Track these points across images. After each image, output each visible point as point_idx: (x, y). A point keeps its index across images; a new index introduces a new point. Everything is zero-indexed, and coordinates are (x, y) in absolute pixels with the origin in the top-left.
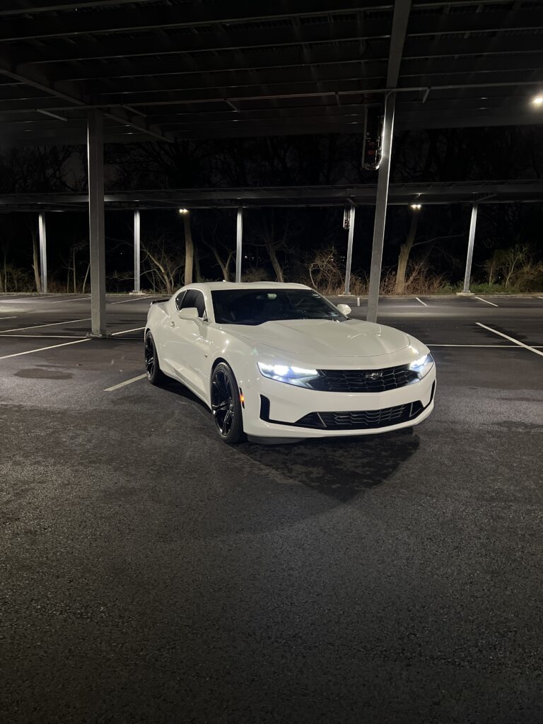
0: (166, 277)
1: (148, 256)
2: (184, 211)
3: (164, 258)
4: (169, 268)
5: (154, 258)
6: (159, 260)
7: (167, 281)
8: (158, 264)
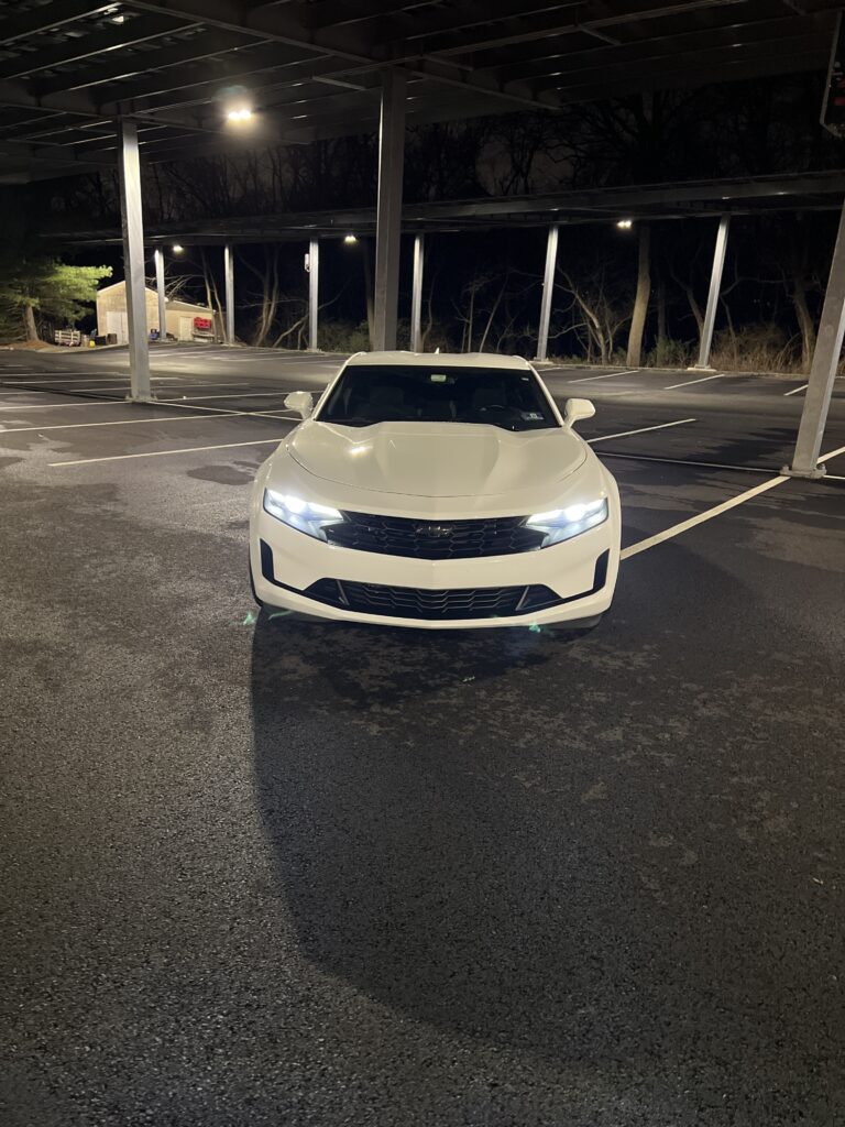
0: (600, 336)
1: (577, 301)
2: (625, 224)
3: (602, 304)
4: (607, 322)
5: (586, 304)
6: (592, 310)
7: (602, 342)
8: (591, 315)
